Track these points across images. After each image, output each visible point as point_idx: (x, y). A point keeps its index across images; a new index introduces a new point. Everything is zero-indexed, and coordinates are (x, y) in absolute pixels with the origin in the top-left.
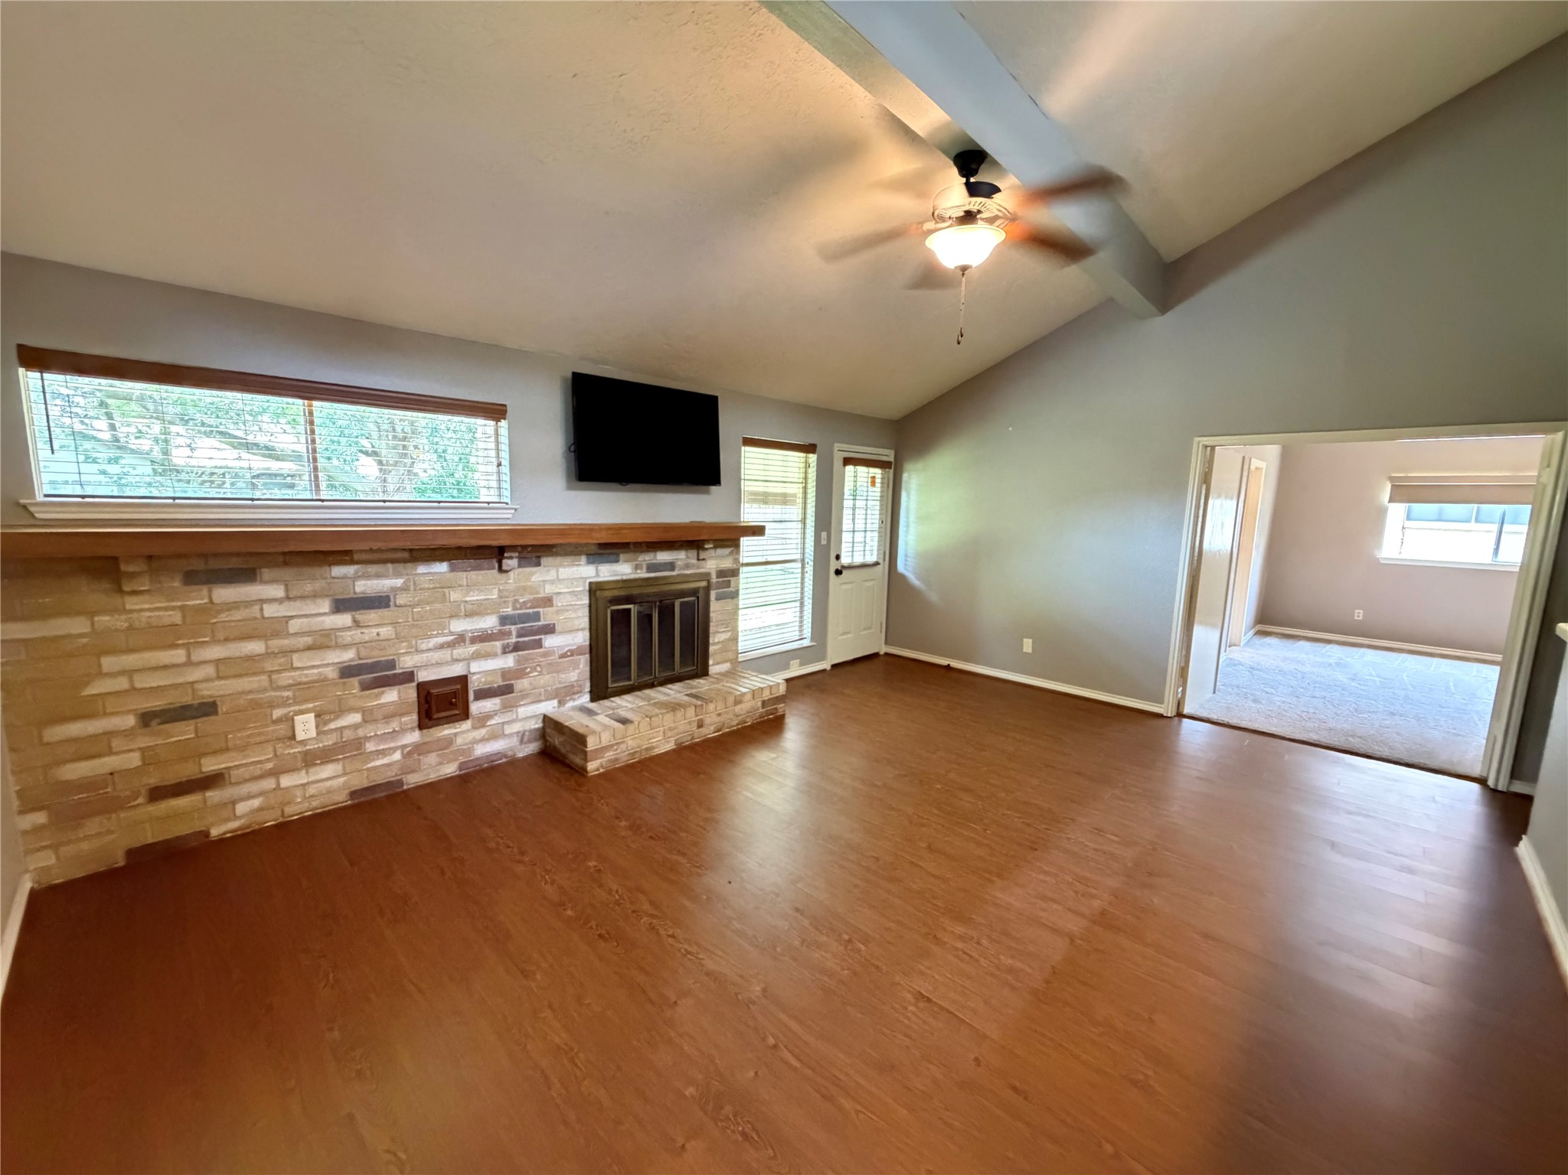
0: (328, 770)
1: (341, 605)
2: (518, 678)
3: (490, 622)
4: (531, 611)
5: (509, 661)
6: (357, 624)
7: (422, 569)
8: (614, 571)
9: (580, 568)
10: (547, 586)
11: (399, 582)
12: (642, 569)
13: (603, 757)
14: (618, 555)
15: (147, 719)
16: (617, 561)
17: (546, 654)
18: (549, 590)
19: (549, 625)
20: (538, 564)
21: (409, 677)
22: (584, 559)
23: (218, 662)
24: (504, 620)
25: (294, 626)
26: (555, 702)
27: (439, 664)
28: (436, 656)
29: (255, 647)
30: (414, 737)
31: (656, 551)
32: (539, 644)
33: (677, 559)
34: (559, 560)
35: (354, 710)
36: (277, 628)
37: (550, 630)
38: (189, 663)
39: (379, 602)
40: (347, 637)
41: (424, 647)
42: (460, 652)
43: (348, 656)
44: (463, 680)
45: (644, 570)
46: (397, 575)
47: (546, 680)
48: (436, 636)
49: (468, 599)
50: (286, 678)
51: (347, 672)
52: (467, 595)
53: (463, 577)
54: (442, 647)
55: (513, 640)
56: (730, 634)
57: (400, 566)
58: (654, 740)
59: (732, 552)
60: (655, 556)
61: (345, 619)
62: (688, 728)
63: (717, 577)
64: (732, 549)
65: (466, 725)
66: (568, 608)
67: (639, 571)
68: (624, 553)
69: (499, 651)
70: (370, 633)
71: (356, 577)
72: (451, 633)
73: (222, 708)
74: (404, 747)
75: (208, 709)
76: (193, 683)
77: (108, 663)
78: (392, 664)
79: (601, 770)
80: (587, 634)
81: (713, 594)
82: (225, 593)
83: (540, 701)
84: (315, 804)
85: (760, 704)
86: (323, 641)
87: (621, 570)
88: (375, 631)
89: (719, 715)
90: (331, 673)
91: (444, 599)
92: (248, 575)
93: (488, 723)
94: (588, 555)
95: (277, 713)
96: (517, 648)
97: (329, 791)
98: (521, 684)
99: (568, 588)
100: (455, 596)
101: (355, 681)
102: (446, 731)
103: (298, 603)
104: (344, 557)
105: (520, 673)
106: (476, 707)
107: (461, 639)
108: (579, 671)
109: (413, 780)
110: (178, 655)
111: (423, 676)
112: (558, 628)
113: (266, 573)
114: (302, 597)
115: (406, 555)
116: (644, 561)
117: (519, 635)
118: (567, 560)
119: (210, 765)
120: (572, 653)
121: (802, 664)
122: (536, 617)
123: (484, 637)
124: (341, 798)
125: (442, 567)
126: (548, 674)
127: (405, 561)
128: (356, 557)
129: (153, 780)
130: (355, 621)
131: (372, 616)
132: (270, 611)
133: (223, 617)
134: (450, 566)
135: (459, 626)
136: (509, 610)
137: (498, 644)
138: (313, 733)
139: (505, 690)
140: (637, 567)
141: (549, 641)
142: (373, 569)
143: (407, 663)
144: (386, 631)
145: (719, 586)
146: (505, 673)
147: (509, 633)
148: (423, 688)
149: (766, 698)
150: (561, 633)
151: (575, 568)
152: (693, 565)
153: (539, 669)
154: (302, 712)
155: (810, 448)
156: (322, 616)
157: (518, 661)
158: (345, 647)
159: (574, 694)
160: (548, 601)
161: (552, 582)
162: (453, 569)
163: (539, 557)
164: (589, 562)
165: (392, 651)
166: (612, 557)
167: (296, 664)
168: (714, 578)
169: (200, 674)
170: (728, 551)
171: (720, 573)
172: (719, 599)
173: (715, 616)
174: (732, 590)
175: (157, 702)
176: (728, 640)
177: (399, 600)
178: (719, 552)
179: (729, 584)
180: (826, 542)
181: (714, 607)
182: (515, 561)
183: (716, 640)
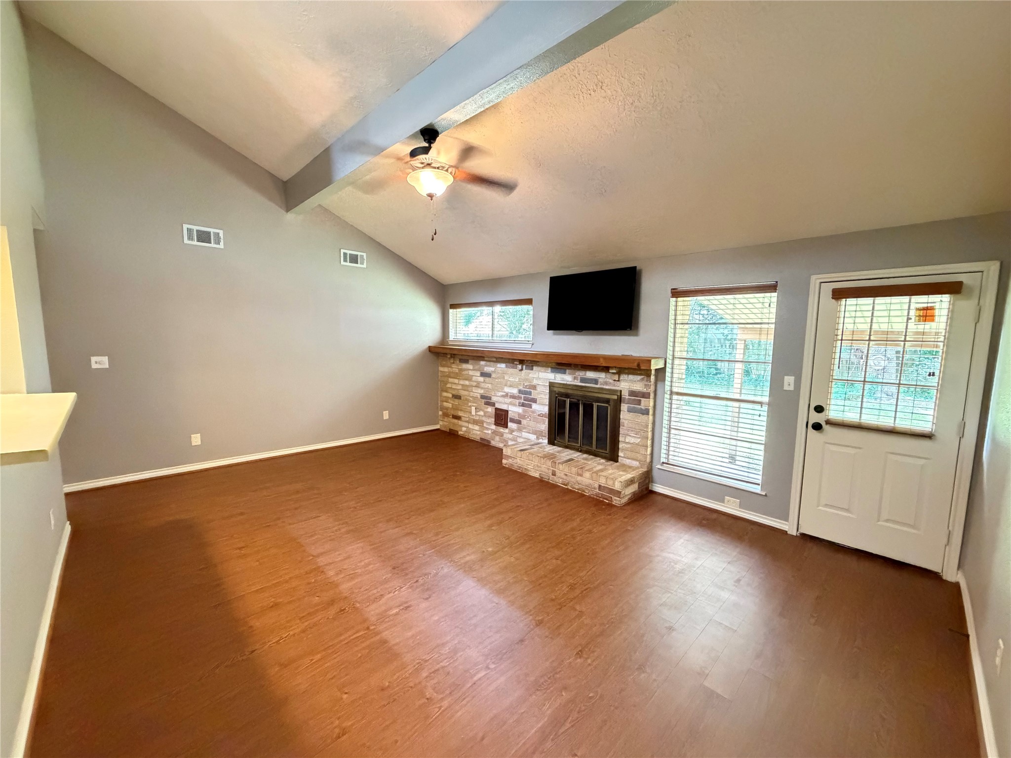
0: (477, 428)
1: (483, 374)
2: (524, 419)
3: (515, 391)
4: (529, 390)
5: (520, 410)
6: (484, 382)
7: (499, 365)
8: (563, 378)
9: (548, 374)
10: (534, 380)
11: (493, 369)
12: (577, 380)
13: (508, 460)
14: (565, 370)
15: (453, 396)
16: (565, 373)
17: (533, 412)
18: (535, 382)
19: (534, 398)
20: (532, 369)
21: (493, 404)
22: (550, 369)
23: (463, 385)
24: (520, 391)
25: (474, 378)
26: (535, 437)
27: (501, 403)
28: (501, 399)
29: (467, 383)
30: (493, 427)
31: (586, 371)
32: (530, 406)
33: (599, 378)
34: (539, 368)
35: (482, 410)
36: (469, 378)
37: (534, 401)
38: (458, 384)
39: (489, 375)
40: (483, 385)
41: (498, 395)
42: (506, 400)
43: (482, 391)
44: (507, 412)
45: (579, 381)
46: (493, 367)
47: (532, 423)
48: (501, 392)
49: (510, 380)
50: (471, 394)
51: (483, 397)
52: (510, 378)
53: (509, 370)
54: (502, 396)
55: (522, 401)
56: (639, 440)
57: (494, 364)
58: (529, 467)
59: (642, 379)
60: (585, 374)
61: (482, 379)
62: (547, 470)
63: (629, 396)
64: (642, 377)
65: (507, 431)
66: (542, 393)
67: (576, 381)
68: (569, 369)
69: (518, 404)
70: (487, 385)
71: (486, 366)
72: (505, 392)
73: (462, 398)
74: (492, 430)
75: (460, 397)
76: (459, 389)
77: (451, 380)
78: (490, 398)
79: (507, 466)
80: (548, 407)
81: (624, 407)
82: (465, 366)
83: (530, 433)
84: (474, 437)
85: (597, 486)
86: (478, 385)
87: (566, 378)
89: (566, 475)
90: (479, 396)
91: (504, 377)
92: (466, 361)
93: (513, 433)
94: (551, 368)
95: (470, 404)
96: (523, 405)
97: (477, 435)
98: (524, 422)
99: (542, 383)
100: (506, 377)
101: (483, 401)
102: (501, 430)
103: (474, 372)
105: (524, 417)
106: (510, 424)
107: (506, 395)
108: (544, 426)
109: (493, 443)
110: (456, 381)
111: (497, 406)
112: (538, 402)
113: (470, 362)
114: (475, 370)
115: (495, 359)
116: (579, 375)
117: (524, 400)
118: (543, 369)
119: (460, 414)
120: (542, 415)
121: (741, 506)
122: (530, 393)
123: (513, 397)
124: (478, 438)
125: (503, 365)
126: (533, 421)
127: (494, 362)
128: (486, 359)
129: (452, 412)
130: (484, 380)
131: (487, 379)
132: (471, 373)
133: (463, 373)
134: (506, 365)
135: (507, 389)
136: (521, 388)
137: (517, 401)
138: (474, 414)
139: (519, 422)
140: (575, 378)
141: (534, 406)
142: (488, 363)
143: (494, 399)
144: (490, 386)
145: (629, 402)
146: (519, 414)
147: (521, 398)
148: (496, 409)
149: (603, 485)
150: (539, 404)
151: (546, 374)
152: (610, 383)
153: (530, 418)
154: (473, 406)
155: (772, 288)
156: (477, 376)
157: (523, 411)
158: (482, 389)
159: (543, 436)
160: (535, 387)
161: (537, 378)
162: (507, 367)
163: (532, 366)
164: (552, 372)
165: (490, 393)
166: (562, 371)
167: (473, 391)
168: (625, 394)
169: (460, 387)
170: (639, 377)
171: (632, 393)
172: (630, 411)
173: (626, 422)
174: (643, 408)
175: (454, 393)
176: (637, 444)
177: (493, 376)
178: (631, 377)
179: (639, 403)
180: (792, 388)
181: (626, 416)
182: (524, 367)
183: (627, 441)
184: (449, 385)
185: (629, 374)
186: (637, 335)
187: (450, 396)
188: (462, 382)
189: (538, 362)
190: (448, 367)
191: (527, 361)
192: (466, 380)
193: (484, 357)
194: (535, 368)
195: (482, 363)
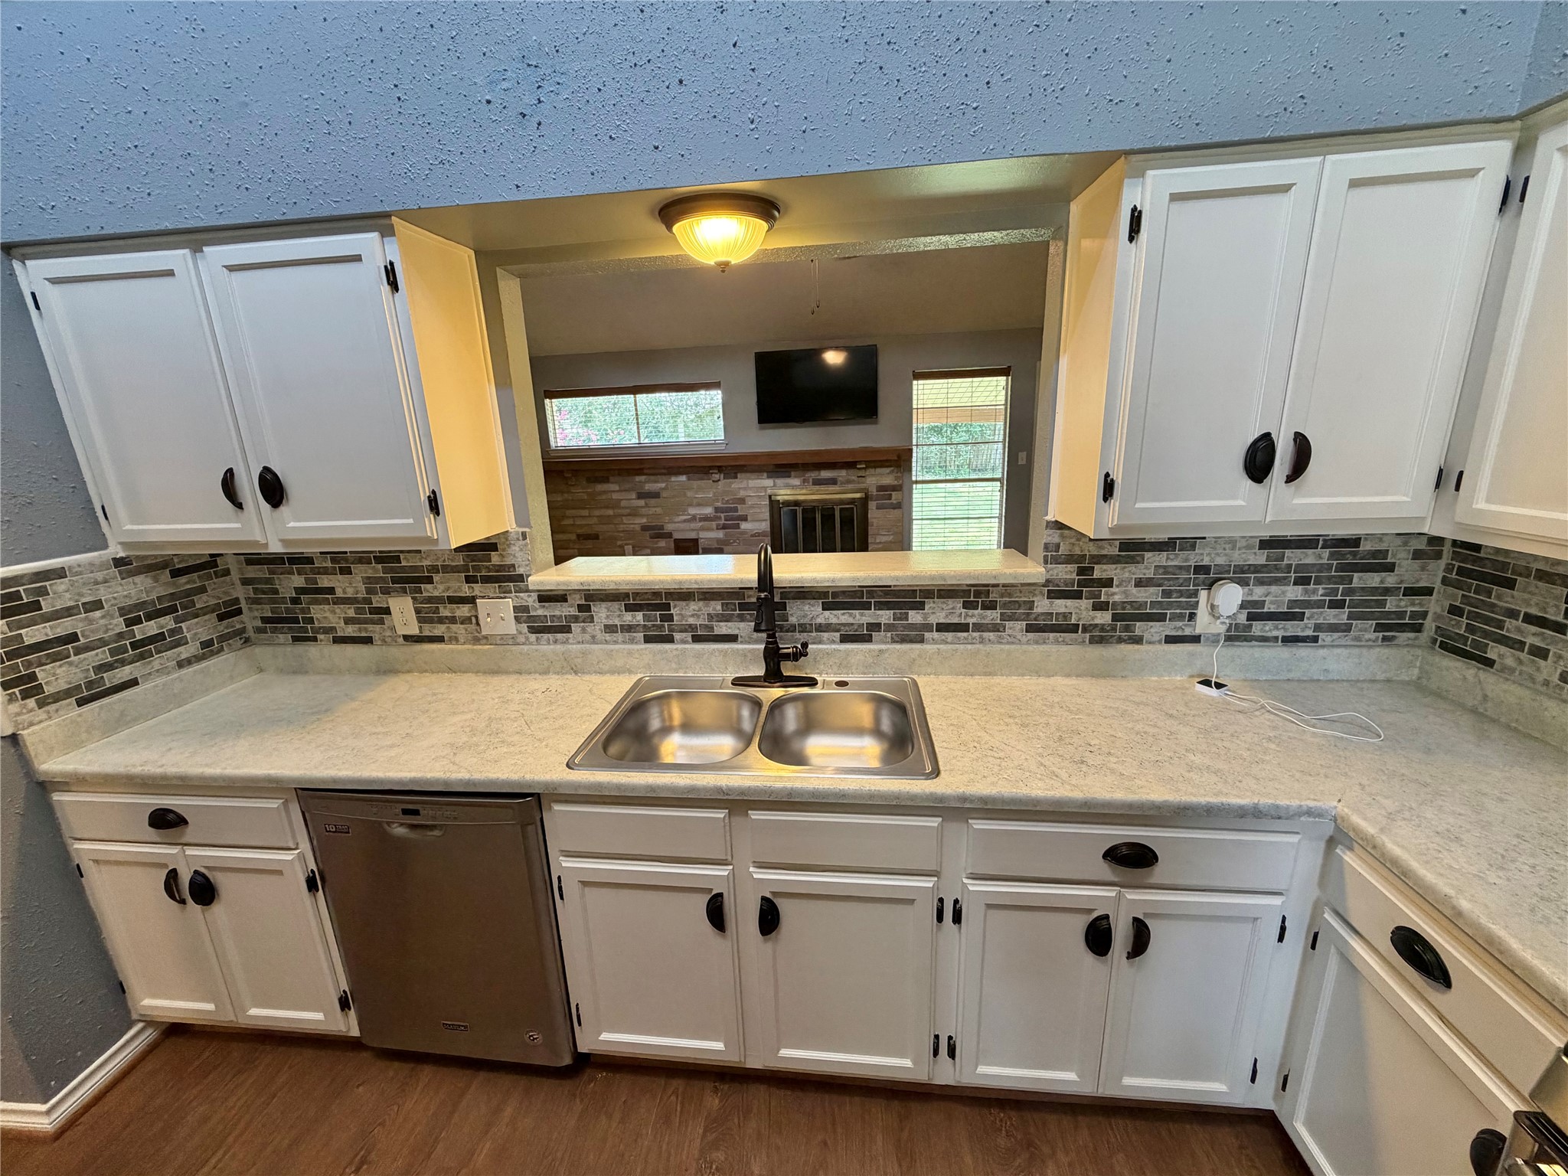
1: (640, 496)
2: (726, 545)
3: (708, 511)
4: (733, 506)
5: (720, 534)
6: (646, 506)
7: (673, 479)
8: (787, 483)
9: (763, 483)
10: (742, 491)
11: (663, 485)
12: (808, 482)
14: (790, 472)
15: (579, 536)
16: (789, 477)
17: (744, 533)
18: (742, 493)
19: (744, 515)
20: (736, 478)
21: (669, 535)
22: (765, 474)
23: (599, 517)
24: (717, 510)
25: (623, 504)
27: (683, 530)
28: (682, 526)
29: (610, 512)
31: (820, 470)
32: (738, 526)
33: (839, 476)
34: (748, 475)
35: (646, 547)
36: (615, 505)
37: (745, 519)
38: (590, 516)
39: (656, 495)
40: (644, 511)
41: (676, 520)
42: (693, 525)
43: (643, 521)
44: (696, 541)
45: (811, 483)
46: (663, 482)
48: (683, 515)
49: (697, 496)
50: (622, 527)
51: (645, 528)
52: (696, 493)
53: (695, 484)
54: (685, 521)
55: (723, 522)
57: (664, 477)
59: (893, 471)
60: (819, 475)
61: (642, 502)
63: (877, 492)
64: (892, 469)
66: (756, 506)
67: (806, 484)
68: (795, 471)
69: (715, 527)
70: (652, 511)
71: (645, 482)
72: (689, 515)
73: (601, 537)
75: (596, 537)
76: (591, 525)
77: (569, 512)
78: (661, 528)
80: (768, 523)
81: (872, 505)
82: (600, 487)
86: (634, 513)
87: (792, 483)
88: (654, 509)
90: (638, 528)
91: (685, 495)
92: (605, 480)
94: (768, 472)
95: (619, 543)
96: (724, 527)
98: (728, 549)
99: (755, 493)
100: (689, 494)
101: (648, 533)
103: (623, 493)
104: (640, 472)
105: (727, 542)
107: (694, 518)
110: (585, 513)
111: (677, 536)
112: (749, 518)
113: (611, 479)
114: (625, 491)
115: (666, 471)
116: (810, 476)
117: (726, 520)
118: (753, 475)
120: (758, 535)
122: (736, 510)
123: (706, 519)
125: (683, 478)
126: (744, 545)
127: (665, 474)
130: (646, 504)
131: (653, 501)
132: (615, 496)
133: (599, 498)
134: (688, 477)
135: (692, 511)
136: (719, 504)
137: (714, 524)
139: (719, 551)
140: (804, 481)
141: (744, 526)
142: (652, 478)
143: (669, 527)
144: (659, 510)
145: (878, 498)
146: (718, 541)
147: (720, 518)
148: (676, 541)
150: (753, 521)
151: (759, 481)
152: (854, 480)
153: (738, 541)
154: (627, 544)
155: (1004, 372)
156: (630, 500)
157: (725, 535)
158: (642, 516)
160: (742, 501)
161: (745, 489)
162: (689, 479)
163: (736, 473)
164: (768, 477)
165: (661, 520)
166: (787, 474)
167: (625, 522)
168: (873, 491)
169: (595, 520)
170: (888, 470)
171: (881, 488)
172: (878, 508)
173: (874, 520)
174: (895, 502)
175: (579, 531)
176: (891, 542)
177: (664, 494)
178: (879, 470)
179: (890, 497)
180: (1024, 462)
181: (874, 514)
182: (722, 476)
183: (878, 541)
184: (566, 522)
185: (875, 467)
186: (876, 423)
187: (574, 537)
188: (597, 513)
189: (744, 466)
190: (562, 492)
191: (726, 467)
192: (607, 507)
193: (642, 469)
194: (739, 475)
195: (638, 478)
